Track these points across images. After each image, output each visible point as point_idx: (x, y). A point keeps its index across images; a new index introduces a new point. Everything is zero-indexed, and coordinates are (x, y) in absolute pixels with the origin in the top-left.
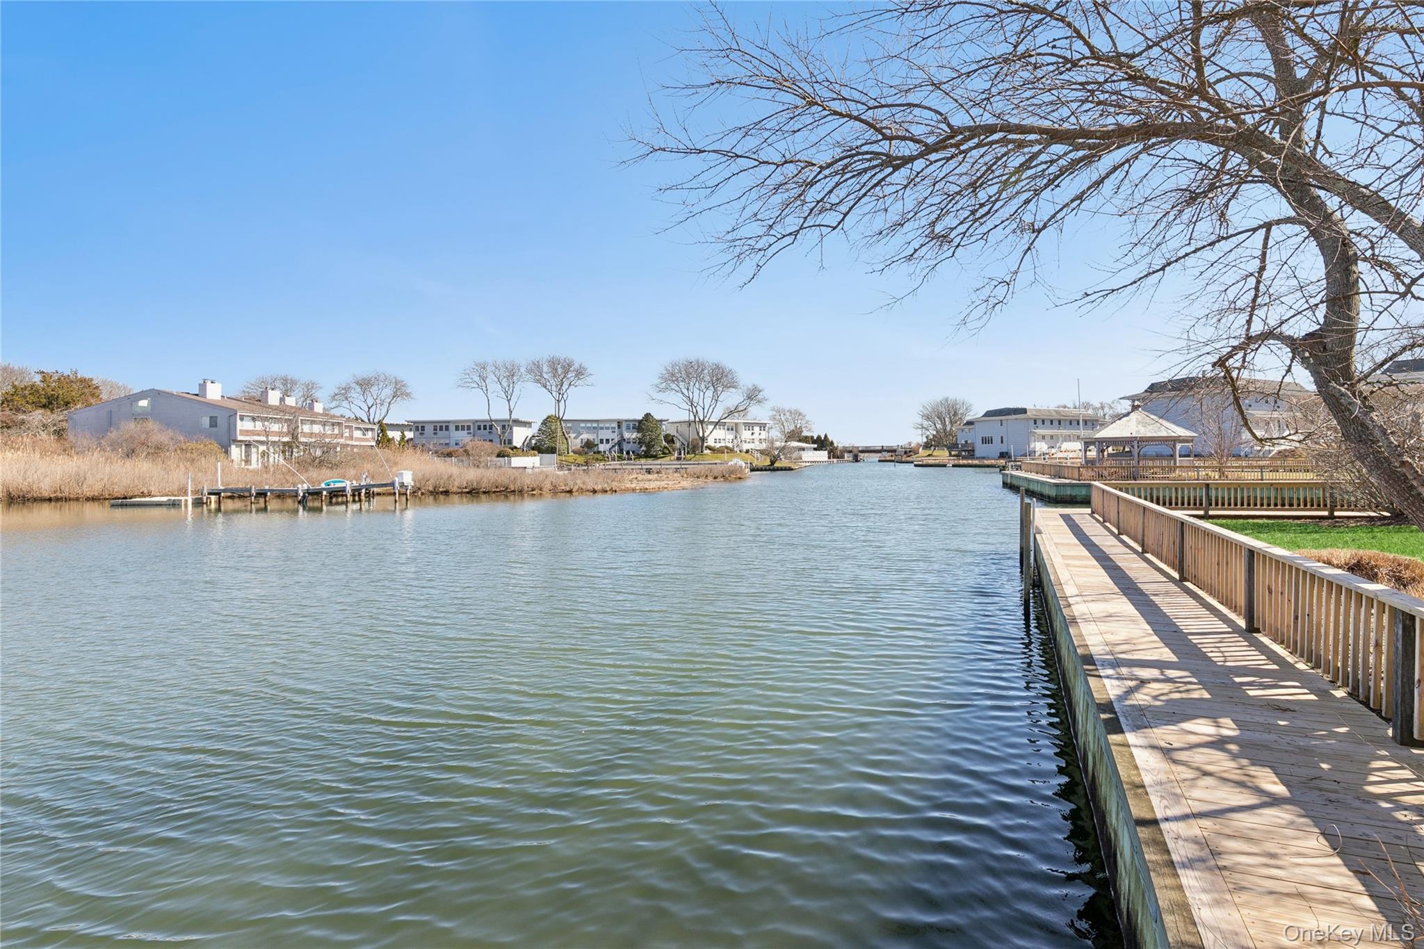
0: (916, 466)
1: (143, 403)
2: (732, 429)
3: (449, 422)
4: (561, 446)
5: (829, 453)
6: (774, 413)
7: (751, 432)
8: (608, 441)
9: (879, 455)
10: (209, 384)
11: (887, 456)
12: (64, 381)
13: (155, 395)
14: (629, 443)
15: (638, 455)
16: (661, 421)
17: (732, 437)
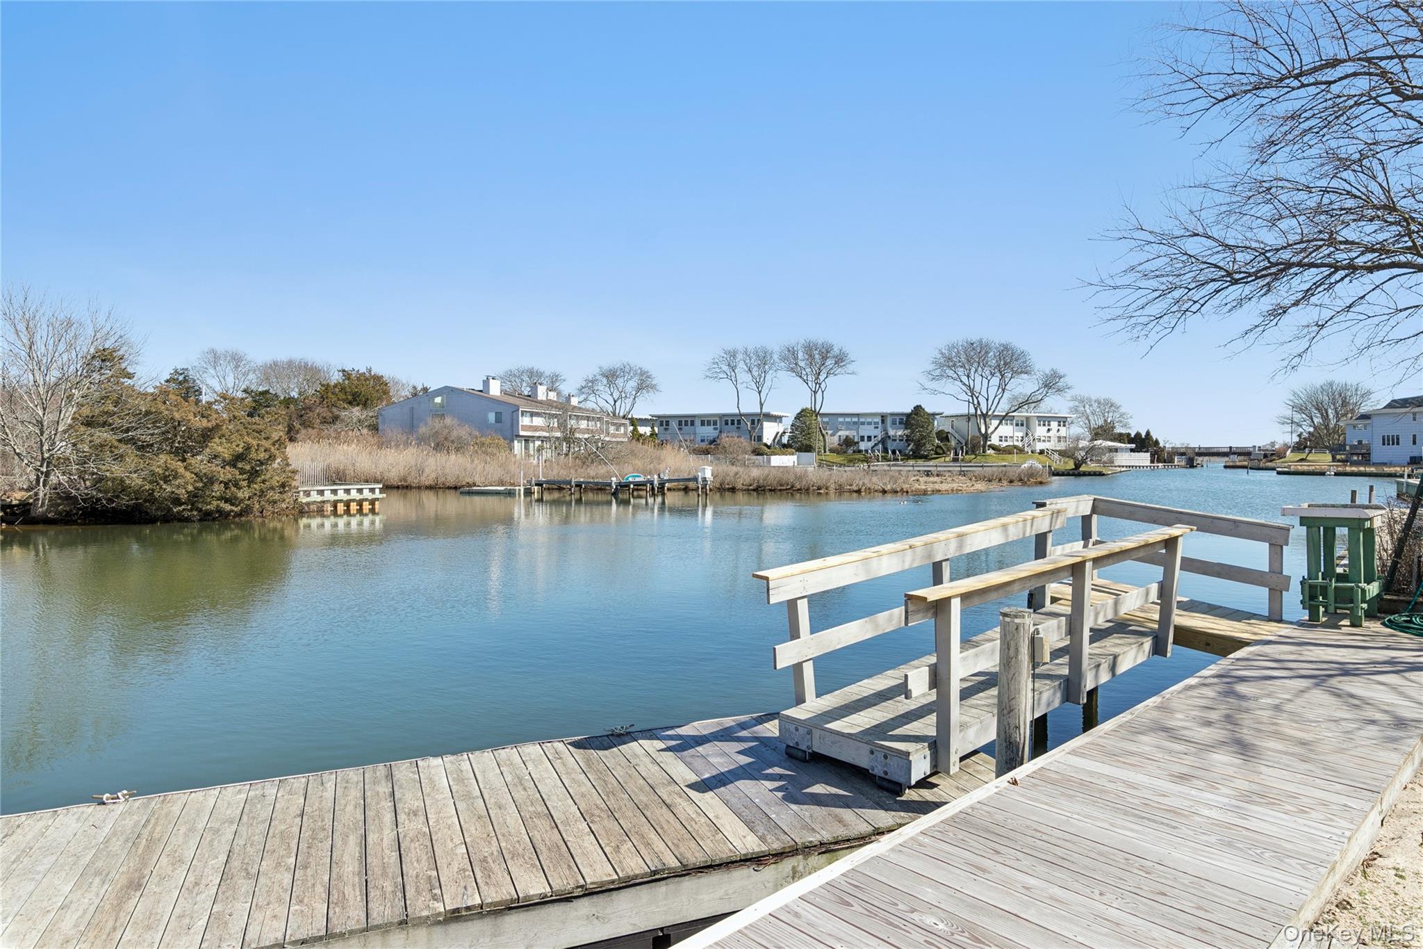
0: (1279, 473)
1: (438, 400)
2: (1022, 425)
3: (694, 416)
4: (818, 444)
5: (1152, 456)
6: (1077, 403)
7: (1047, 428)
8: (869, 438)
9: (1227, 459)
10: (491, 381)
11: (1237, 460)
12: (363, 378)
13: (447, 391)
14: (895, 440)
15: (906, 455)
16: (934, 414)
17: (1021, 434)
